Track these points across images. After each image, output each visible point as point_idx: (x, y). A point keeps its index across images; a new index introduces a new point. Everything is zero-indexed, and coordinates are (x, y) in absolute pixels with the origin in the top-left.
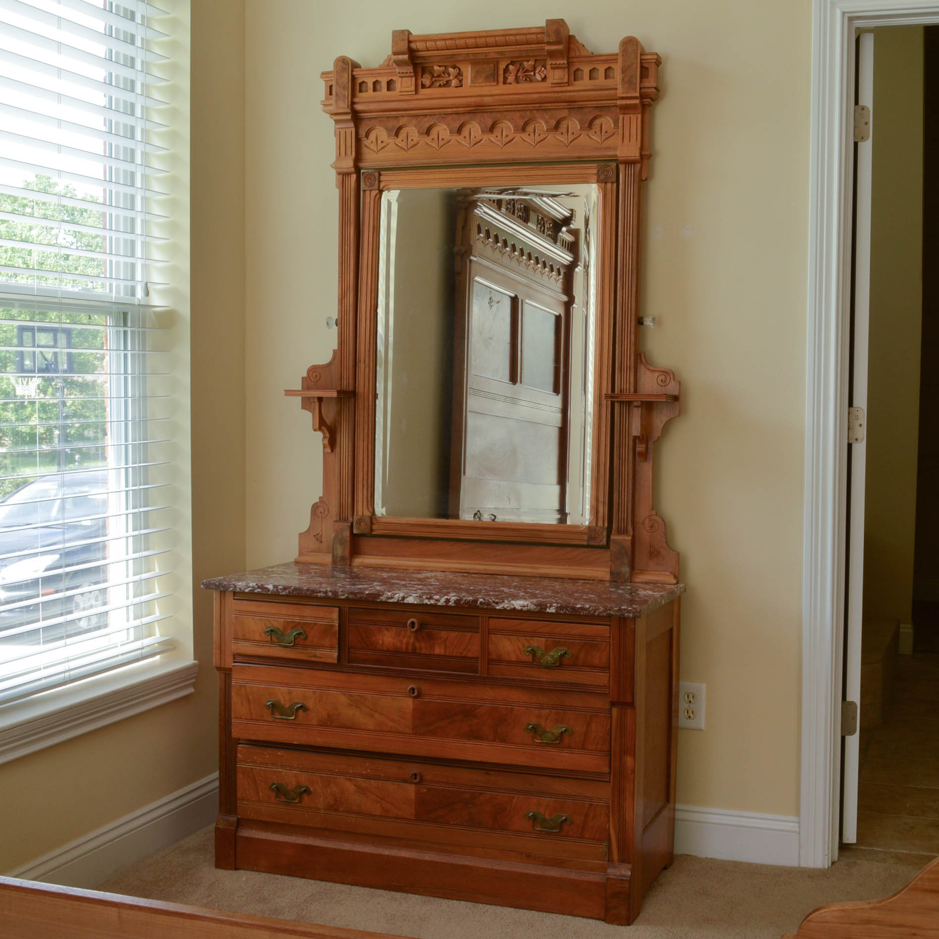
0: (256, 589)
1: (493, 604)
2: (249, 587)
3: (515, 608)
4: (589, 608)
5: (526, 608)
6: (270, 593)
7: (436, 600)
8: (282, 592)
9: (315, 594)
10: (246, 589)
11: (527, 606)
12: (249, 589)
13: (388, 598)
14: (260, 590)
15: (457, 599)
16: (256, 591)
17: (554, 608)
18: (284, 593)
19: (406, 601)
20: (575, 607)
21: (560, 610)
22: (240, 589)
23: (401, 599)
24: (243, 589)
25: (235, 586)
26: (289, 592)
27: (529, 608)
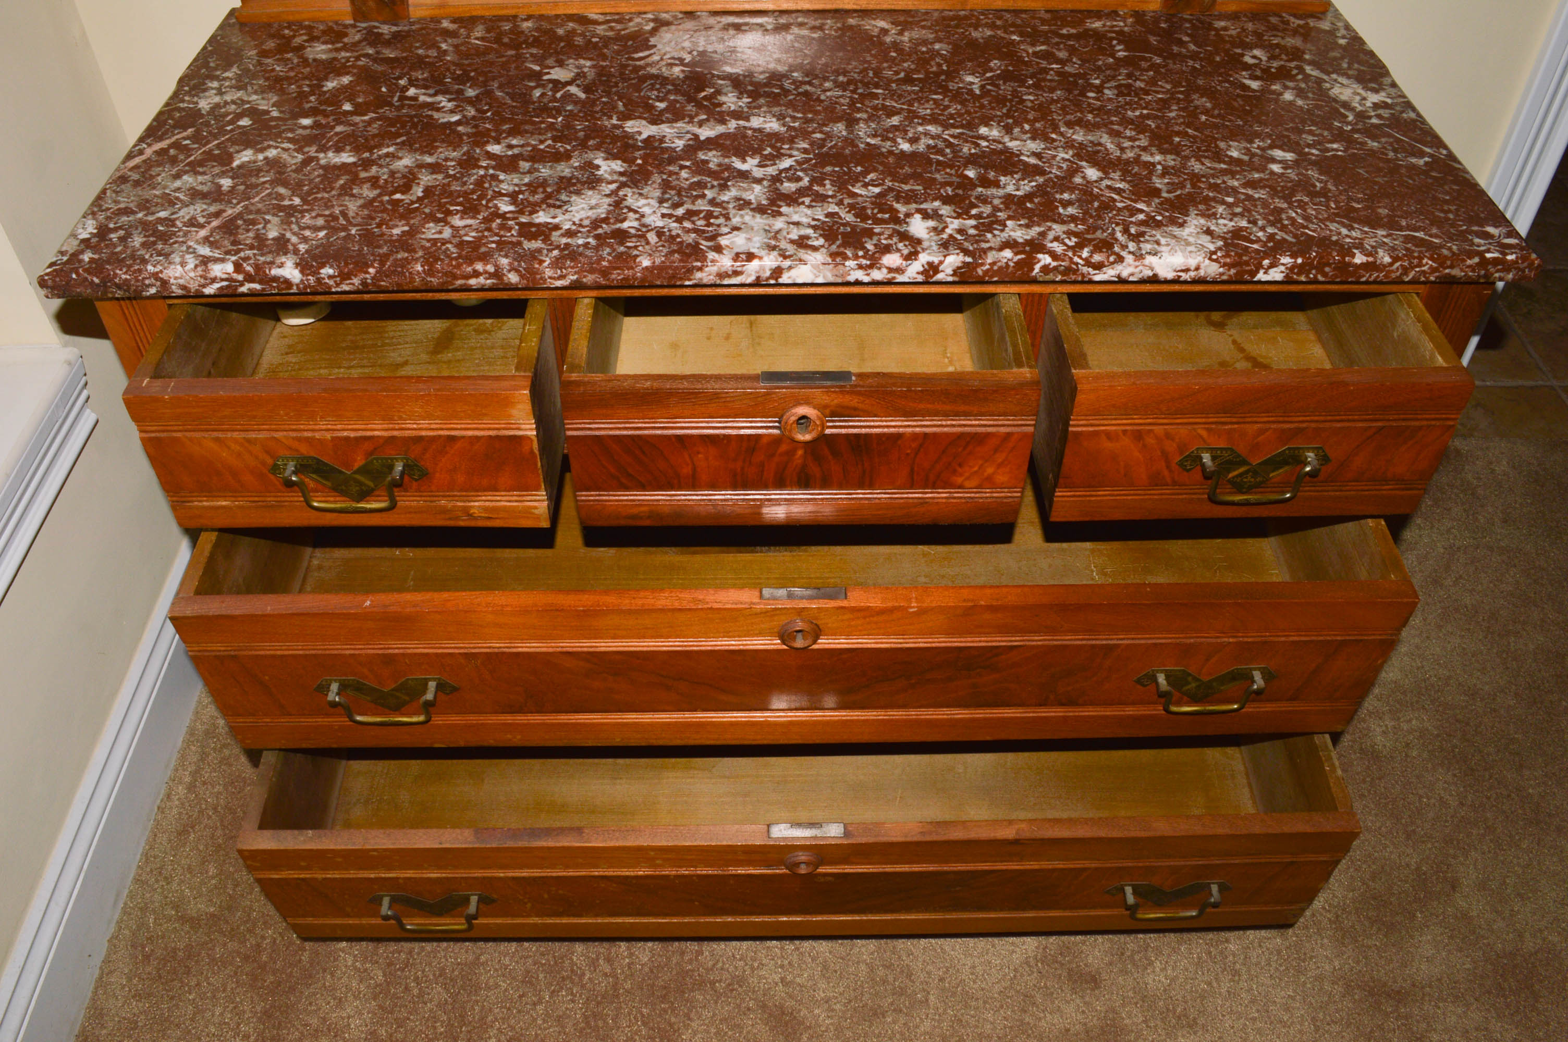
0: (242, 285)
1: (1085, 269)
2: (214, 280)
3: (1155, 275)
4: (1391, 264)
5: (1192, 274)
6: (294, 290)
7: (890, 270)
8: (338, 285)
9: (460, 282)
10: (204, 286)
11: (1197, 269)
12: (217, 286)
13: (721, 275)
14: (257, 286)
15: (966, 264)
16: (244, 289)
17: (1282, 268)
18: (346, 288)
19: (784, 279)
20: (1350, 264)
21: (1299, 274)
22: (184, 287)
23: (768, 274)
24: (193, 286)
25: (165, 283)
26: (364, 283)
27: (1202, 273)
